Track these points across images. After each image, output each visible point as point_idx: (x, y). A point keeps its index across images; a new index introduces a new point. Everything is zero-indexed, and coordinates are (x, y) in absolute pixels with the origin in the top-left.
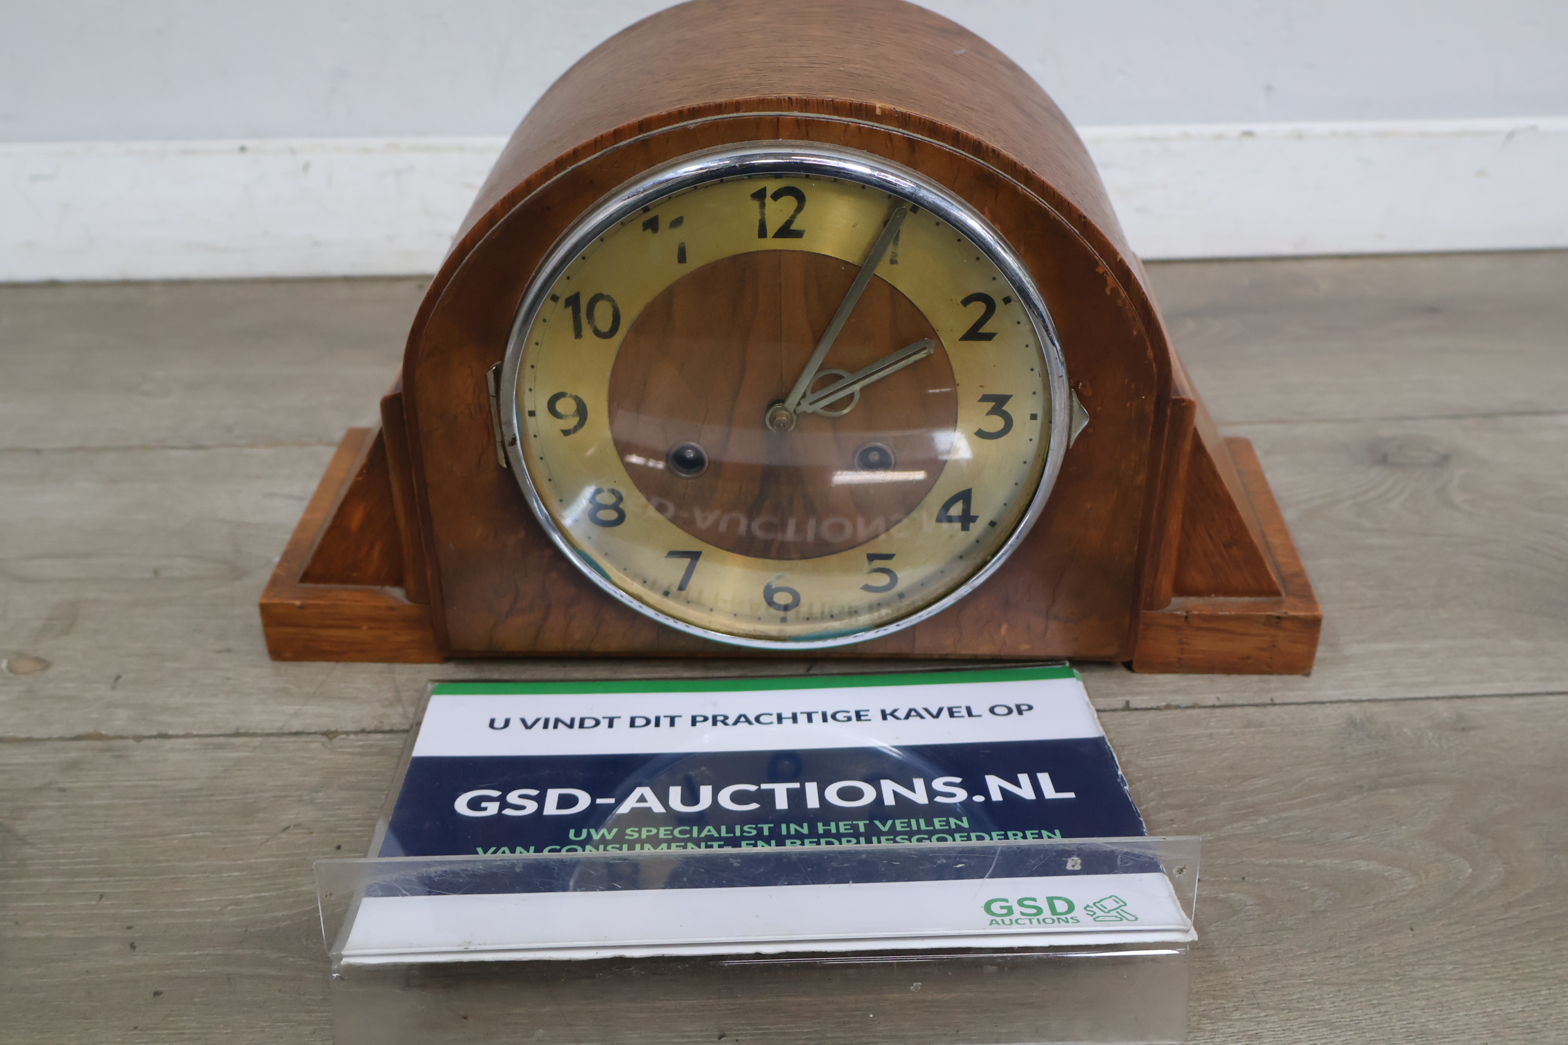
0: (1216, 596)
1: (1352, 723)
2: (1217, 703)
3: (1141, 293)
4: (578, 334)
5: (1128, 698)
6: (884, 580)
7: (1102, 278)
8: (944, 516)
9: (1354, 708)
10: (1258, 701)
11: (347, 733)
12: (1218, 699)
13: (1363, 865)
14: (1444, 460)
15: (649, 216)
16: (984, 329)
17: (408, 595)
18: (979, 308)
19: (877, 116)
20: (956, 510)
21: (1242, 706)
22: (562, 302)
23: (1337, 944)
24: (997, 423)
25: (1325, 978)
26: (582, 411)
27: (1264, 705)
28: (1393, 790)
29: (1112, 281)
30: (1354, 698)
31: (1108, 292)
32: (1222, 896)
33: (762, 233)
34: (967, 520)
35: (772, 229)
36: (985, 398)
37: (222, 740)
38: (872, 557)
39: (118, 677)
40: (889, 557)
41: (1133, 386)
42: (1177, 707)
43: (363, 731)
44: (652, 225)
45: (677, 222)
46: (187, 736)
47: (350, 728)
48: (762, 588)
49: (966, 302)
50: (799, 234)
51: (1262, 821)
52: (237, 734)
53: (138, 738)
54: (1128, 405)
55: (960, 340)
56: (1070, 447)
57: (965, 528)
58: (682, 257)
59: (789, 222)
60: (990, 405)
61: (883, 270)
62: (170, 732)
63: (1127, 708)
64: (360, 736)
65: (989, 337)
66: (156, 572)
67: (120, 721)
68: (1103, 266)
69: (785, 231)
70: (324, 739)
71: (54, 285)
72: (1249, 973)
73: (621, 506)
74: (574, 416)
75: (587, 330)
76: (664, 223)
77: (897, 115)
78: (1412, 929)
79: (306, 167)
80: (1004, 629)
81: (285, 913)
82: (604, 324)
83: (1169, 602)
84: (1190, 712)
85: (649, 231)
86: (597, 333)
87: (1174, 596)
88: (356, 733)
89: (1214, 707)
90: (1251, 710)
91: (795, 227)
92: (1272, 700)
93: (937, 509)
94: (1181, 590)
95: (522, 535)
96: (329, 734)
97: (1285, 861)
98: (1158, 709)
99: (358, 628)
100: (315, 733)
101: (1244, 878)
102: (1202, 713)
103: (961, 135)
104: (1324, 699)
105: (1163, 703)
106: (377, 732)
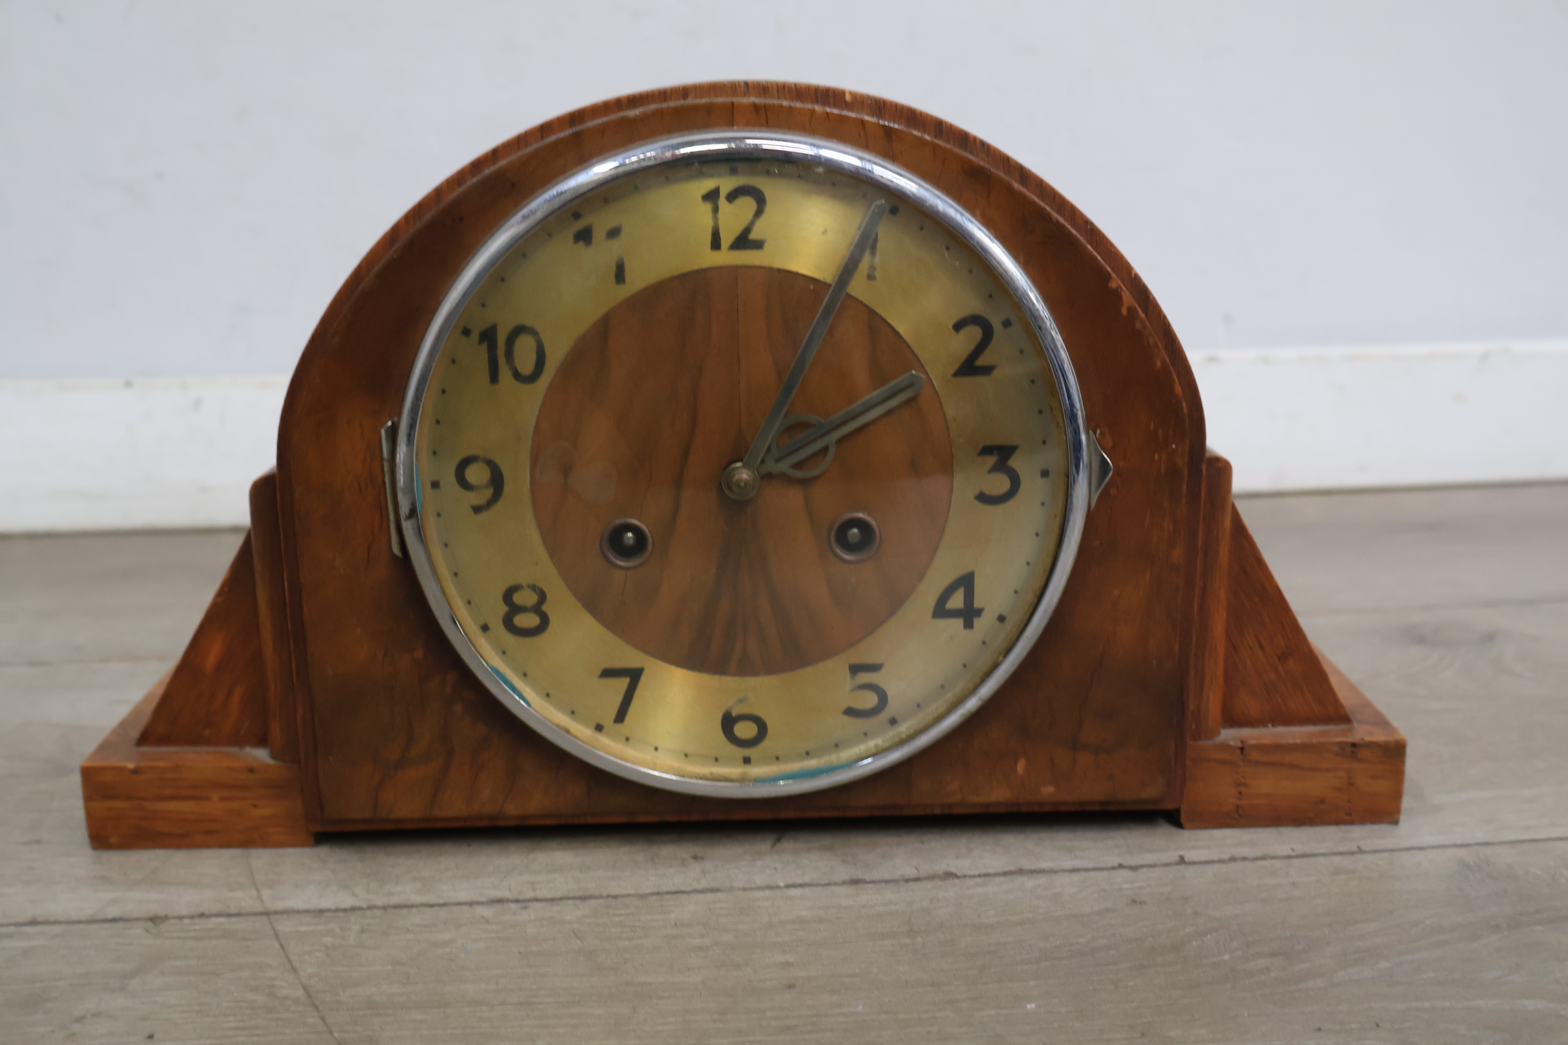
0: (1273, 726)
1: (1465, 866)
2: (1292, 853)
3: (1162, 317)
4: (494, 378)
5: (1181, 853)
6: (870, 700)
7: (1116, 296)
8: (940, 611)
9: (1462, 853)
10: (1341, 849)
11: (180, 918)
12: (1293, 849)
13: (1530, 1004)
14: (1489, 638)
15: (580, 224)
16: (982, 361)
17: (273, 755)
18: (974, 333)
19: (846, 102)
20: (957, 601)
21: (1323, 855)
22: (475, 335)
24: (1001, 484)
26: (497, 481)
27: (1352, 853)
28: (1541, 928)
29: (1127, 298)
30: (1459, 842)
31: (1124, 312)
33: (716, 244)
34: (969, 614)
35: (727, 239)
36: (987, 450)
38: (855, 669)
40: (875, 668)
41: (1160, 432)
42: (1244, 859)
43: (202, 915)
44: (585, 236)
45: (614, 233)
47: (184, 912)
48: (720, 716)
49: (959, 326)
50: (758, 245)
51: (1384, 964)
54: (1156, 456)
55: (956, 374)
56: (1092, 509)
57: (969, 625)
58: (620, 274)
59: (747, 230)
60: (991, 460)
61: (857, 288)
63: (1182, 862)
64: (197, 920)
65: (987, 370)
68: (1115, 283)
69: (743, 241)
70: (149, 925)
73: (544, 608)
74: (487, 487)
75: (505, 373)
76: (599, 234)
77: (869, 102)
79: (198, 404)
80: (1021, 766)
82: (526, 365)
83: (1219, 733)
84: (1260, 863)
85: (581, 244)
86: (517, 375)
87: (1224, 727)
88: (192, 917)
89: (1289, 857)
90: (1337, 859)
91: (753, 236)
92: (1359, 847)
93: (932, 601)
94: (1232, 719)
95: (419, 654)
96: (155, 920)
97: (1427, 1004)
98: (1221, 861)
99: (208, 799)
100: (138, 919)
101: (1378, 1025)
102: (1278, 864)
103: (944, 125)
104: (1424, 845)
105: (1226, 857)
106: (219, 915)
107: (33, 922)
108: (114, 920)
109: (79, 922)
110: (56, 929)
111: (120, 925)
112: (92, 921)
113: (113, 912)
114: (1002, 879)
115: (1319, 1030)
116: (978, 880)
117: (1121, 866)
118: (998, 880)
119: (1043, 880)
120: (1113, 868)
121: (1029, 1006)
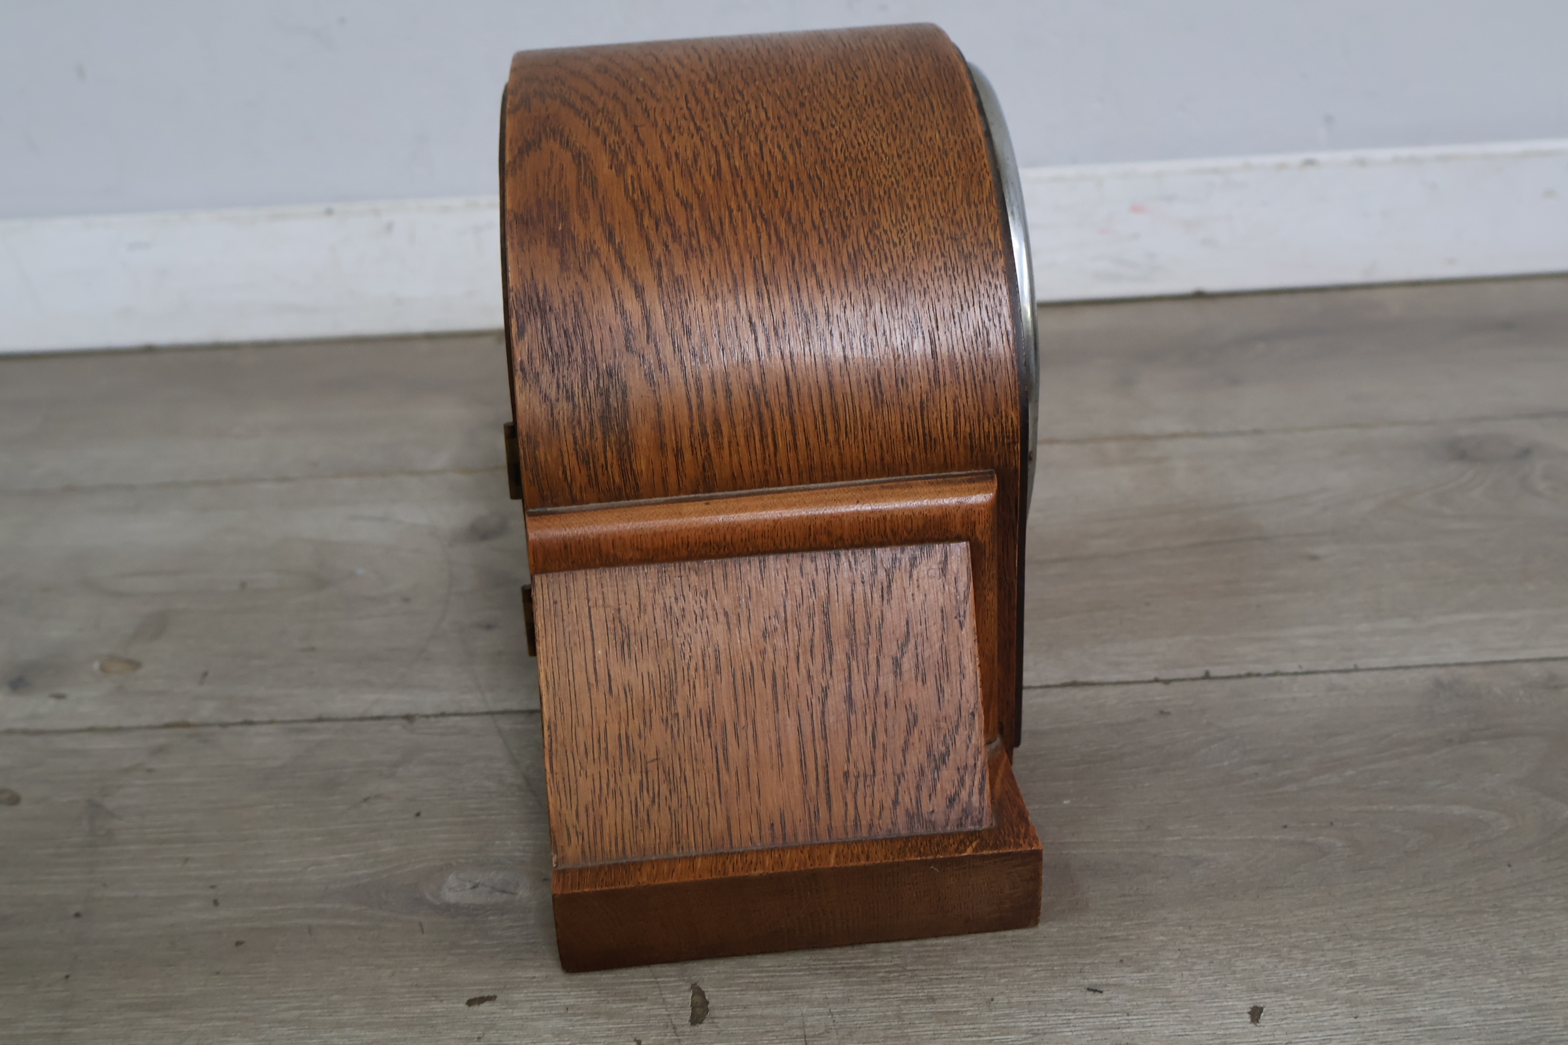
1: (1439, 684)
2: (1299, 671)
5: (1208, 668)
9: (1440, 672)
10: (1341, 667)
11: (427, 716)
12: (1300, 667)
13: (1457, 810)
14: (1525, 453)
21: (1324, 672)
23: (1432, 880)
25: (1420, 911)
27: (1347, 671)
28: (1484, 743)
30: (1441, 662)
32: (1310, 840)
37: (305, 725)
39: (205, 674)
42: (1258, 675)
43: (443, 715)
46: (271, 722)
47: (430, 711)
51: (1349, 772)
53: (224, 725)
62: (256, 719)
63: (1207, 676)
64: (440, 719)
66: (243, 585)
67: (207, 711)
70: (404, 722)
71: (149, 350)
72: (1341, 908)
78: (1509, 866)
79: (389, 227)
81: (365, 871)
84: (1271, 679)
88: (436, 716)
89: (1296, 674)
90: (1334, 676)
96: (409, 718)
97: (1375, 807)
98: (1239, 677)
100: (396, 717)
101: (1332, 824)
102: (1285, 679)
104: (1409, 664)
105: (1243, 672)
106: (456, 714)
107: (320, 720)
108: (379, 718)
109: (353, 719)
110: (339, 725)
111: (384, 722)
112: (362, 719)
113: (377, 711)
114: (1059, 690)
115: (1285, 827)
116: (1039, 691)
117: (1156, 680)
118: (1055, 691)
119: (1091, 692)
120: (1150, 682)
121: (1065, 802)
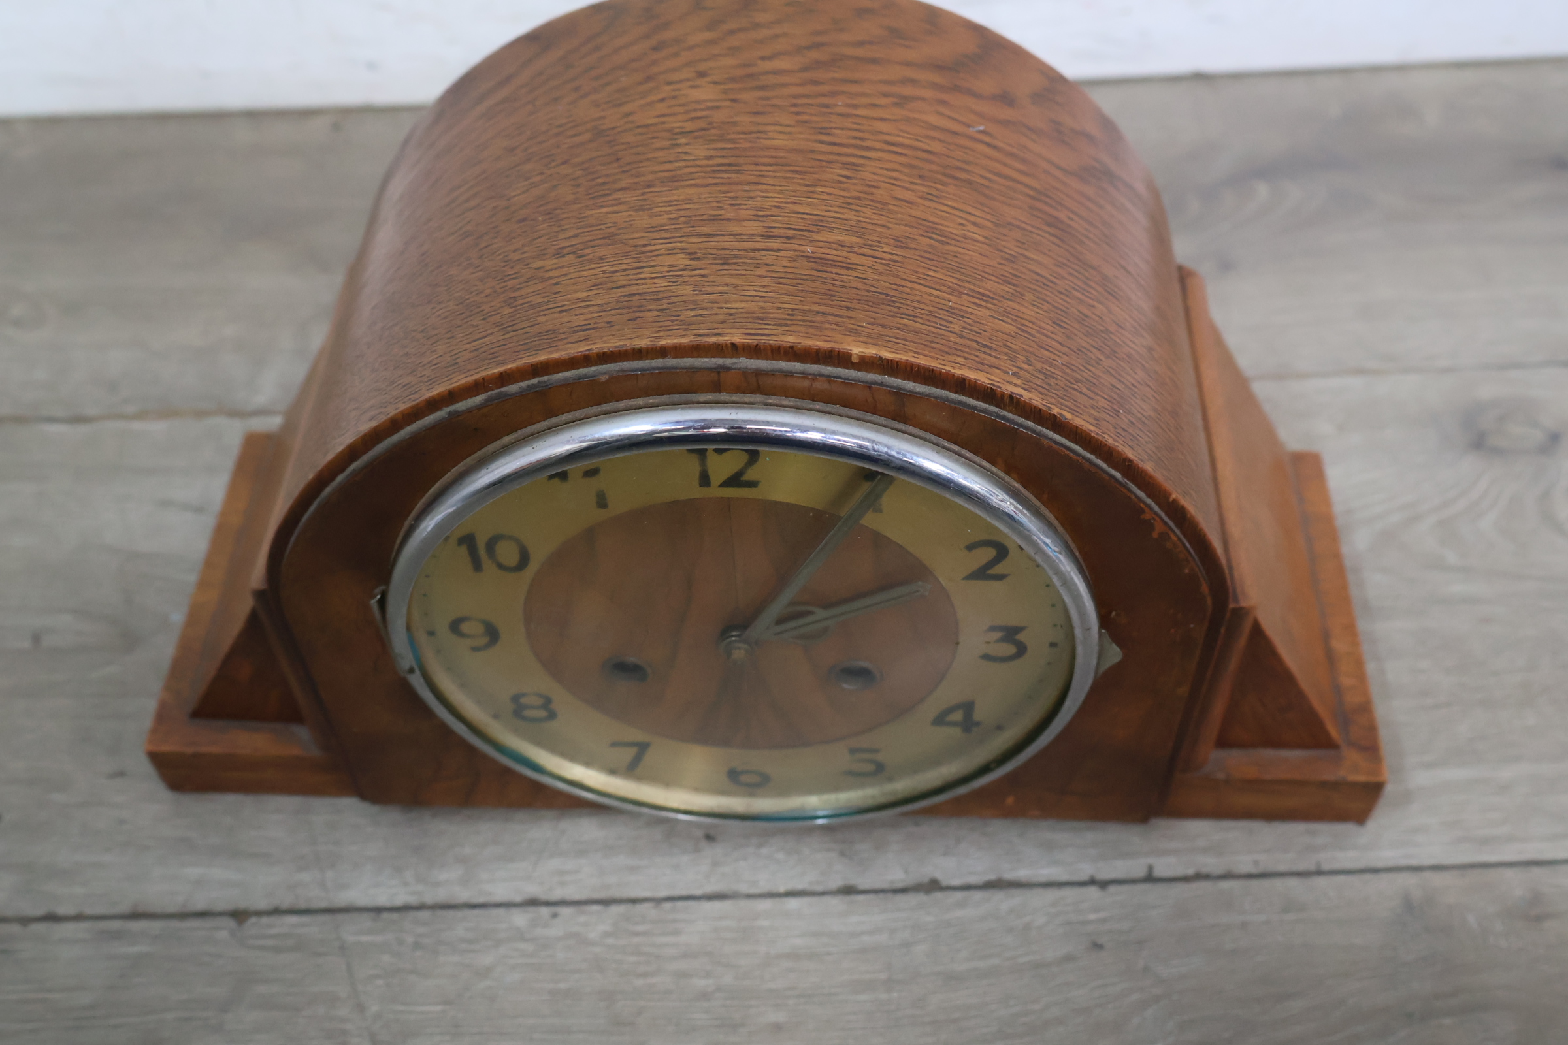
0: (1263, 748)
2: (1254, 871)
4: (477, 566)
5: (1151, 859)
6: (868, 767)
7: (1149, 525)
8: (939, 722)
9: (1412, 881)
10: (1302, 865)
11: (260, 914)
12: (1256, 863)
14: (1554, 439)
16: (994, 571)
17: (313, 734)
18: (987, 553)
19: (853, 363)
20: (956, 717)
21: (1281, 874)
22: (453, 541)
24: (1008, 650)
26: (493, 633)
27: (1309, 874)
29: (1161, 525)
31: (1156, 534)
33: (705, 480)
34: (968, 725)
35: (717, 479)
36: (994, 628)
37: (116, 925)
38: (854, 751)
40: (876, 751)
41: (1180, 616)
43: (277, 911)
44: (559, 477)
45: (591, 472)
46: (79, 917)
47: (261, 908)
48: (726, 770)
49: (970, 547)
50: (752, 484)
52: (135, 916)
53: (25, 921)
54: (1172, 631)
55: (963, 579)
56: (1099, 677)
57: (967, 730)
58: (602, 502)
59: (740, 473)
60: (999, 634)
62: (61, 910)
63: (1150, 878)
65: (1000, 577)
66: (36, 638)
68: (1151, 511)
69: (735, 481)
73: (551, 707)
74: (483, 636)
75: (488, 566)
76: (575, 474)
77: (880, 362)
82: (510, 560)
83: (1210, 757)
84: (1222, 885)
85: (556, 481)
86: (502, 568)
87: (1217, 750)
89: (1250, 875)
90: (1293, 883)
91: (747, 478)
92: (1318, 864)
93: (932, 716)
98: (1185, 878)
99: (264, 771)
100: (221, 914)
102: (1236, 887)
103: (967, 382)
105: (1191, 870)
111: (207, 919)
114: (981, 895)
116: (959, 895)
117: (1092, 882)
118: (977, 896)
120: (1085, 883)
